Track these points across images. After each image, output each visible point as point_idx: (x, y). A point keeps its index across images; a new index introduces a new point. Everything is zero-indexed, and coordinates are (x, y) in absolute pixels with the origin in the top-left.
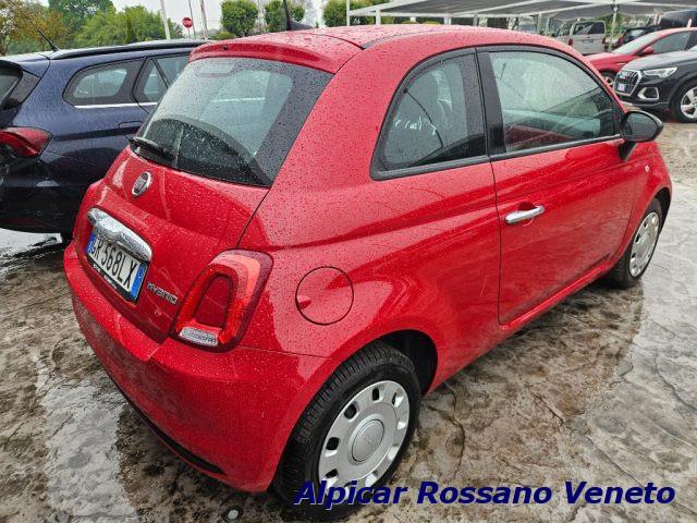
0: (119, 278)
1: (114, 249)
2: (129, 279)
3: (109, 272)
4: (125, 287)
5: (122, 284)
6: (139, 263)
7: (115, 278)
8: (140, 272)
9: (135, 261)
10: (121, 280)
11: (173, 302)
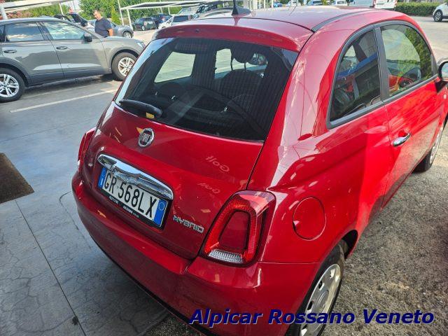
0: (139, 209)
1: (130, 187)
2: (150, 210)
3: (129, 204)
4: (148, 216)
5: (144, 214)
6: (158, 200)
7: (136, 209)
8: (160, 206)
9: (154, 198)
10: (143, 211)
11: (202, 232)
